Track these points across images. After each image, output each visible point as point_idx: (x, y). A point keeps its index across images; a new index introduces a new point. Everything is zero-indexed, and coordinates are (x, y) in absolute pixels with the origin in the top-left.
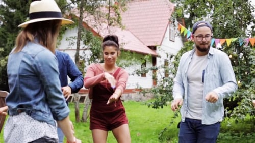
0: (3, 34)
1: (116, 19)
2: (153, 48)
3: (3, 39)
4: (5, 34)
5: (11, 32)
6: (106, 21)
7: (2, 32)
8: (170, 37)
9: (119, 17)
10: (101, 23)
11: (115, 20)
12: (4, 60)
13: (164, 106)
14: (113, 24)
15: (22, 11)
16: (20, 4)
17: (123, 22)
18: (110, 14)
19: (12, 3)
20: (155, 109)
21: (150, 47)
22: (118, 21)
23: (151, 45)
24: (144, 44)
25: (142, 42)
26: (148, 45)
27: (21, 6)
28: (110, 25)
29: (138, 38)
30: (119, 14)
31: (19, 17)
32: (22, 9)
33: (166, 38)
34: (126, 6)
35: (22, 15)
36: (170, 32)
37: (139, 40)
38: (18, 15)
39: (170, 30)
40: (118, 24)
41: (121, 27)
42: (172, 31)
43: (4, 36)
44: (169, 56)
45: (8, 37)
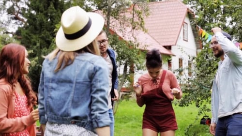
0: (27, 35)
1: (140, 24)
2: (169, 48)
3: (28, 40)
4: (30, 36)
5: (35, 34)
6: (130, 25)
7: (27, 34)
8: (184, 37)
9: (143, 22)
10: (125, 27)
11: (138, 24)
12: (34, 61)
13: (189, 104)
14: (136, 28)
15: (44, 14)
16: (43, 7)
17: (145, 26)
18: (134, 18)
19: (35, 7)
20: (181, 107)
21: (165, 47)
22: (141, 25)
23: (166, 45)
24: (160, 44)
25: (158, 42)
26: (164, 45)
27: (43, 9)
28: (134, 28)
29: (153, 38)
30: (142, 19)
31: (42, 20)
32: (45, 12)
33: (180, 38)
34: (148, 12)
35: (44, 18)
36: (184, 32)
37: (155, 40)
38: (41, 17)
39: (184, 30)
40: (141, 28)
41: (144, 30)
42: (185, 31)
43: (29, 37)
44: (191, 58)
45: (32, 38)
